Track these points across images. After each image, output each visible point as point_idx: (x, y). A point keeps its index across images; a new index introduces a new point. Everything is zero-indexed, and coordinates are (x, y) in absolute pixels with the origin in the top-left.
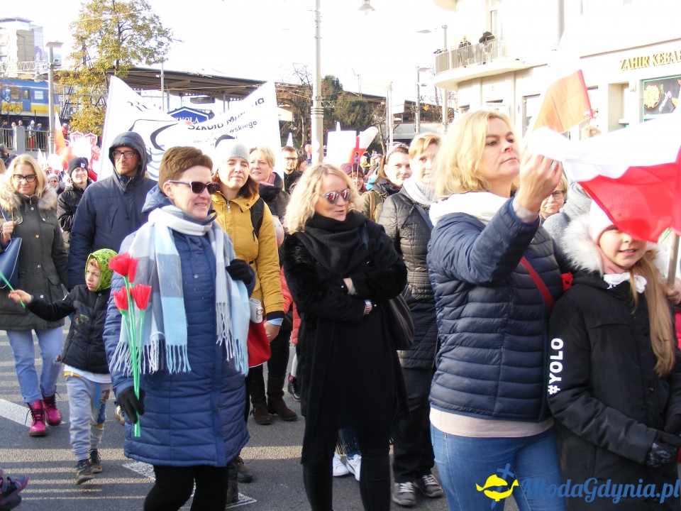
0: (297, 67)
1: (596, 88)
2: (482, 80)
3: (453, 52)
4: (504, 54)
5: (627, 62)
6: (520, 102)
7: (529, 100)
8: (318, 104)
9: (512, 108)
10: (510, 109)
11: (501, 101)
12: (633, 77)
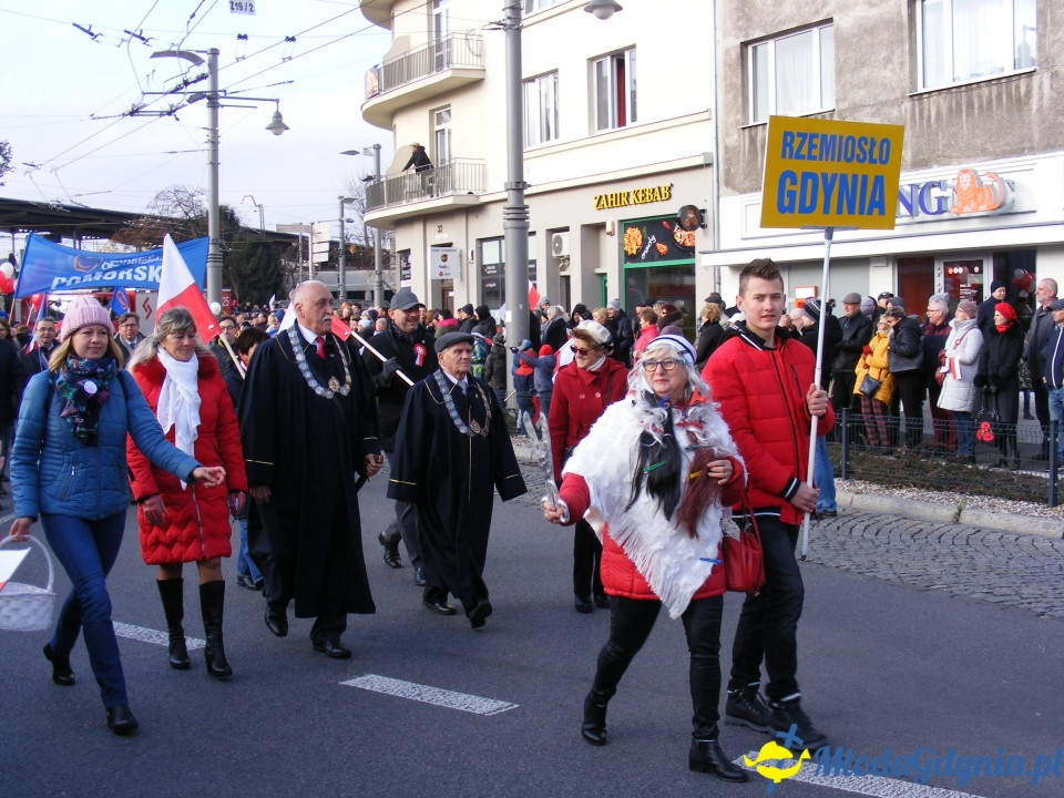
0: (180, 195)
1: (566, 229)
2: (426, 217)
3: (389, 182)
4: (453, 188)
5: (603, 201)
6: (473, 246)
7: (485, 244)
8: (215, 250)
9: (464, 255)
10: (461, 256)
11: (450, 245)
12: (611, 217)
